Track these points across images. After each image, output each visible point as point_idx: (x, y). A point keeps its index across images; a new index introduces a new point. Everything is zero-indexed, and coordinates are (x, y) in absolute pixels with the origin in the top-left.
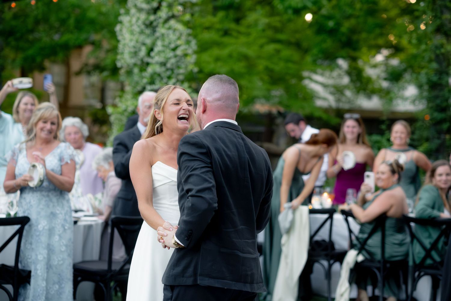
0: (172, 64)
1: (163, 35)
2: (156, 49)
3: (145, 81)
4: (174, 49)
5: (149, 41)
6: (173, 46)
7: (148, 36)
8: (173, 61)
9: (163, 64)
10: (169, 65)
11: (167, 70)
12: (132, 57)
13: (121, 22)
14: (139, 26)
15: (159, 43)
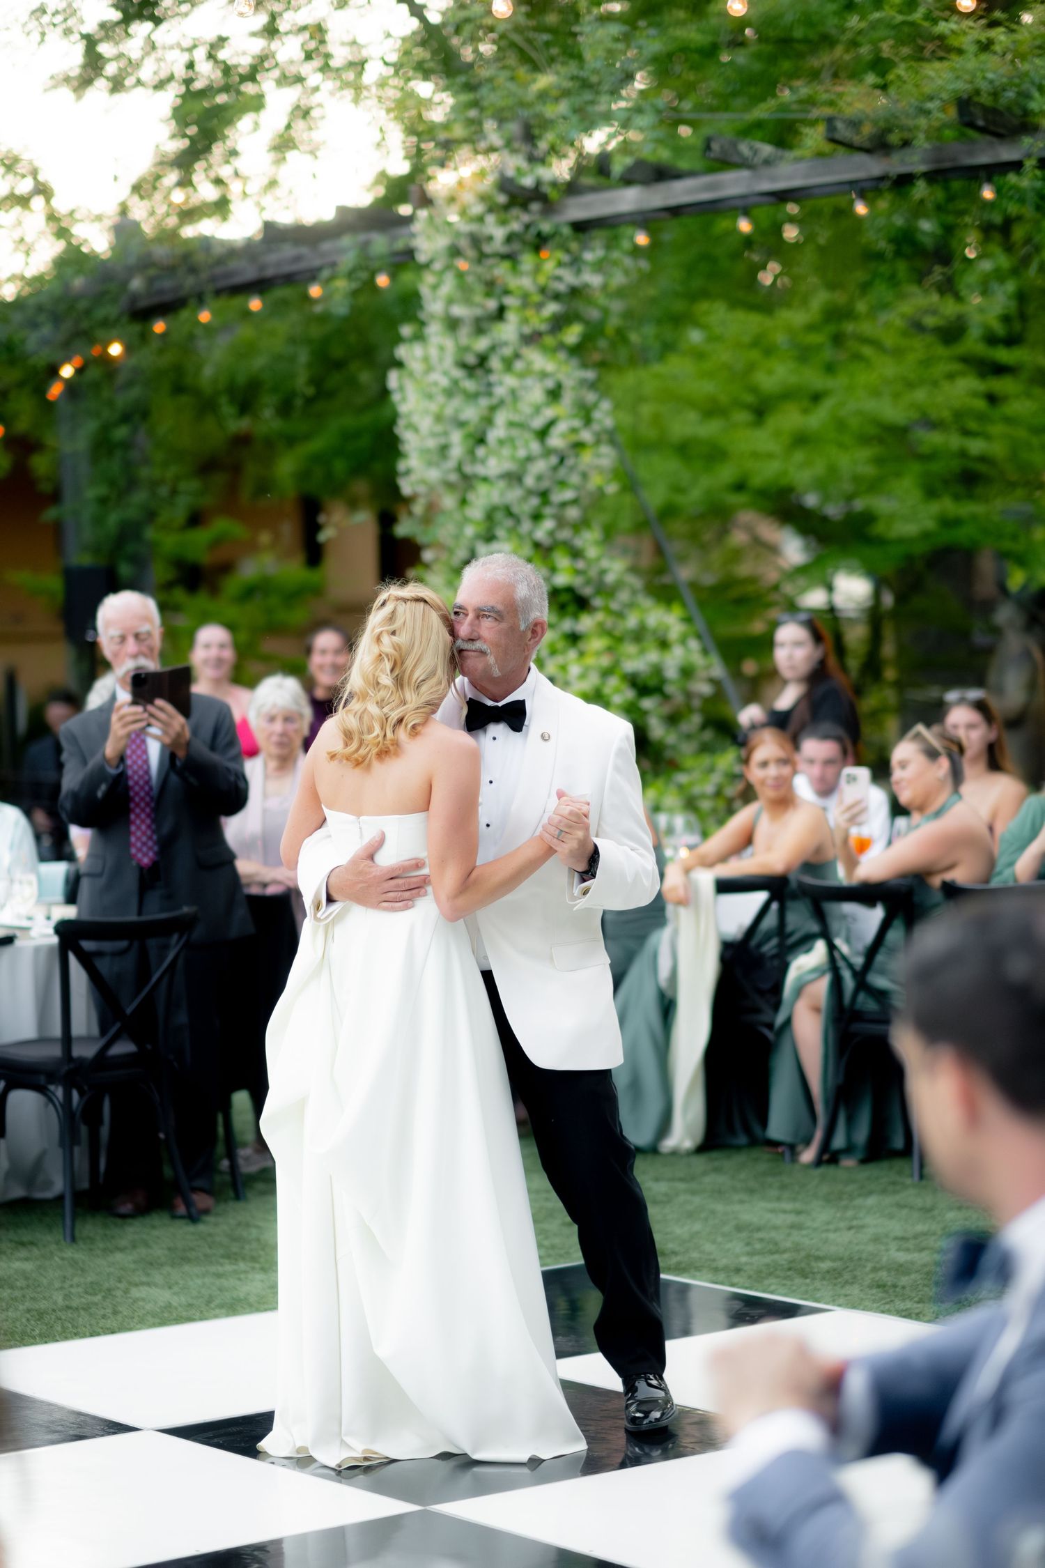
0: (539, 478)
1: (513, 392)
2: (494, 435)
3: (470, 531)
4: (543, 434)
5: (471, 413)
6: (538, 423)
7: (472, 397)
8: (540, 466)
9: (515, 478)
10: (529, 481)
11: (530, 493)
12: (430, 464)
13: (399, 364)
14: (445, 373)
15: (501, 418)
